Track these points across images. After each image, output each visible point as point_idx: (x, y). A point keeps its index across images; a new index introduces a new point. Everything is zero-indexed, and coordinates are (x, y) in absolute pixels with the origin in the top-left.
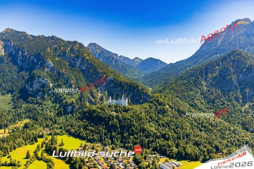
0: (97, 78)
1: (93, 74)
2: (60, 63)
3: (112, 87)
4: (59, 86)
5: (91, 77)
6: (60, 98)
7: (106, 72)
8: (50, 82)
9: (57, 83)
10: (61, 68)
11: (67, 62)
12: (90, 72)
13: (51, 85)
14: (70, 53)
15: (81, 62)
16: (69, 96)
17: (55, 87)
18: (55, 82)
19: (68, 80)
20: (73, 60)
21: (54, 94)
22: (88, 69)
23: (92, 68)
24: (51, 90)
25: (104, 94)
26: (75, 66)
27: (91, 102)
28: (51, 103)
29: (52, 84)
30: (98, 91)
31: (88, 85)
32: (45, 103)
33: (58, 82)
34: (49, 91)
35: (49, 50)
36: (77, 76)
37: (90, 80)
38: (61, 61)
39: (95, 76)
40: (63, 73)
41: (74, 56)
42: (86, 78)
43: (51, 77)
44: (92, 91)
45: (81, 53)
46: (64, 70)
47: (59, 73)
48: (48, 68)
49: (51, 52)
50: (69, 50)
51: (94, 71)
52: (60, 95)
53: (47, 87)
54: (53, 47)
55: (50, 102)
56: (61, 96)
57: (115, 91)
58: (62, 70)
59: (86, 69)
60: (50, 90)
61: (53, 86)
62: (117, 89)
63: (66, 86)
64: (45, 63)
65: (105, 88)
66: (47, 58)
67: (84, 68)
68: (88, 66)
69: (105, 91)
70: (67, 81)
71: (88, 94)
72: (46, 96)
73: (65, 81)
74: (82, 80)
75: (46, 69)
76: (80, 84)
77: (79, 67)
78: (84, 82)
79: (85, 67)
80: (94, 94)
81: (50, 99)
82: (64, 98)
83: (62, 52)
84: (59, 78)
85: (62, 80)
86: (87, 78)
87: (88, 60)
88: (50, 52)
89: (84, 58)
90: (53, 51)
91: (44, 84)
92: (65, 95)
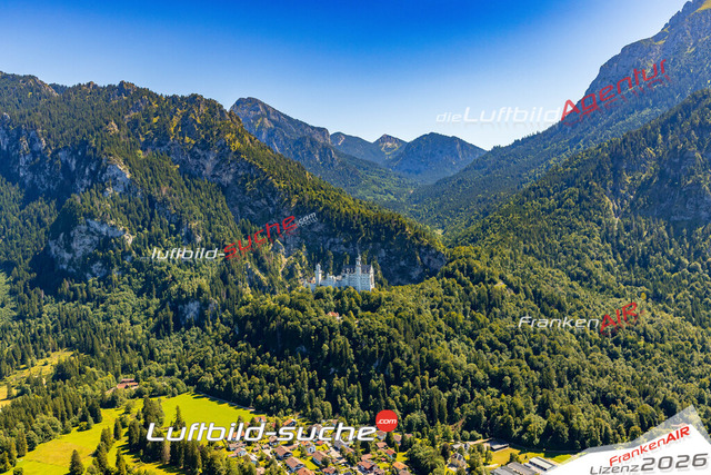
0: (271, 209)
1: (259, 197)
2: (151, 168)
3: (319, 234)
4: (154, 241)
5: (251, 207)
6: (160, 278)
7: (297, 188)
8: (124, 231)
9: (146, 231)
10: (158, 184)
11: (175, 162)
12: (249, 190)
13: (129, 239)
14: (183, 135)
15: (217, 162)
16: (188, 271)
17: (140, 243)
18: (139, 230)
19: (181, 220)
20: (192, 157)
21: (139, 265)
22: (240, 182)
23: (252, 178)
24: (130, 253)
25: (296, 256)
26: (200, 174)
27: (257, 285)
28: (133, 295)
29: (132, 234)
30: (276, 250)
31: (244, 231)
32: (114, 296)
33: (149, 229)
34: (123, 260)
35: (113, 127)
36: (208, 205)
37: (250, 217)
38: (155, 160)
39: (265, 203)
40: (165, 199)
41: (193, 142)
42: (237, 209)
43: (127, 212)
44: (257, 250)
45: (215, 133)
46: (167, 191)
47: (152, 201)
48: (114, 185)
49: (122, 133)
50: (178, 126)
51: (260, 185)
52: (158, 269)
53: (118, 245)
54: (126, 117)
55: (130, 293)
56: (162, 272)
57: (330, 246)
58: (160, 190)
59: (235, 180)
60: (125, 254)
61: (134, 242)
62: (337, 241)
63: (176, 240)
64: (104, 171)
65: (298, 238)
66: (110, 155)
67: (227, 179)
68: (241, 173)
69: (300, 247)
70: (179, 225)
71: (247, 261)
72: (115, 275)
73: (170, 223)
74: (224, 218)
75: (110, 190)
76: (219, 230)
77: (213, 176)
78: (232, 224)
79: (231, 177)
80: (266, 258)
81: (130, 284)
82: (173, 278)
83: (156, 134)
84: (152, 215)
85: (161, 222)
86: (240, 209)
87: (237, 153)
88: (119, 135)
89: (224, 147)
90: (125, 131)
91: (107, 236)
92: (174, 268)
